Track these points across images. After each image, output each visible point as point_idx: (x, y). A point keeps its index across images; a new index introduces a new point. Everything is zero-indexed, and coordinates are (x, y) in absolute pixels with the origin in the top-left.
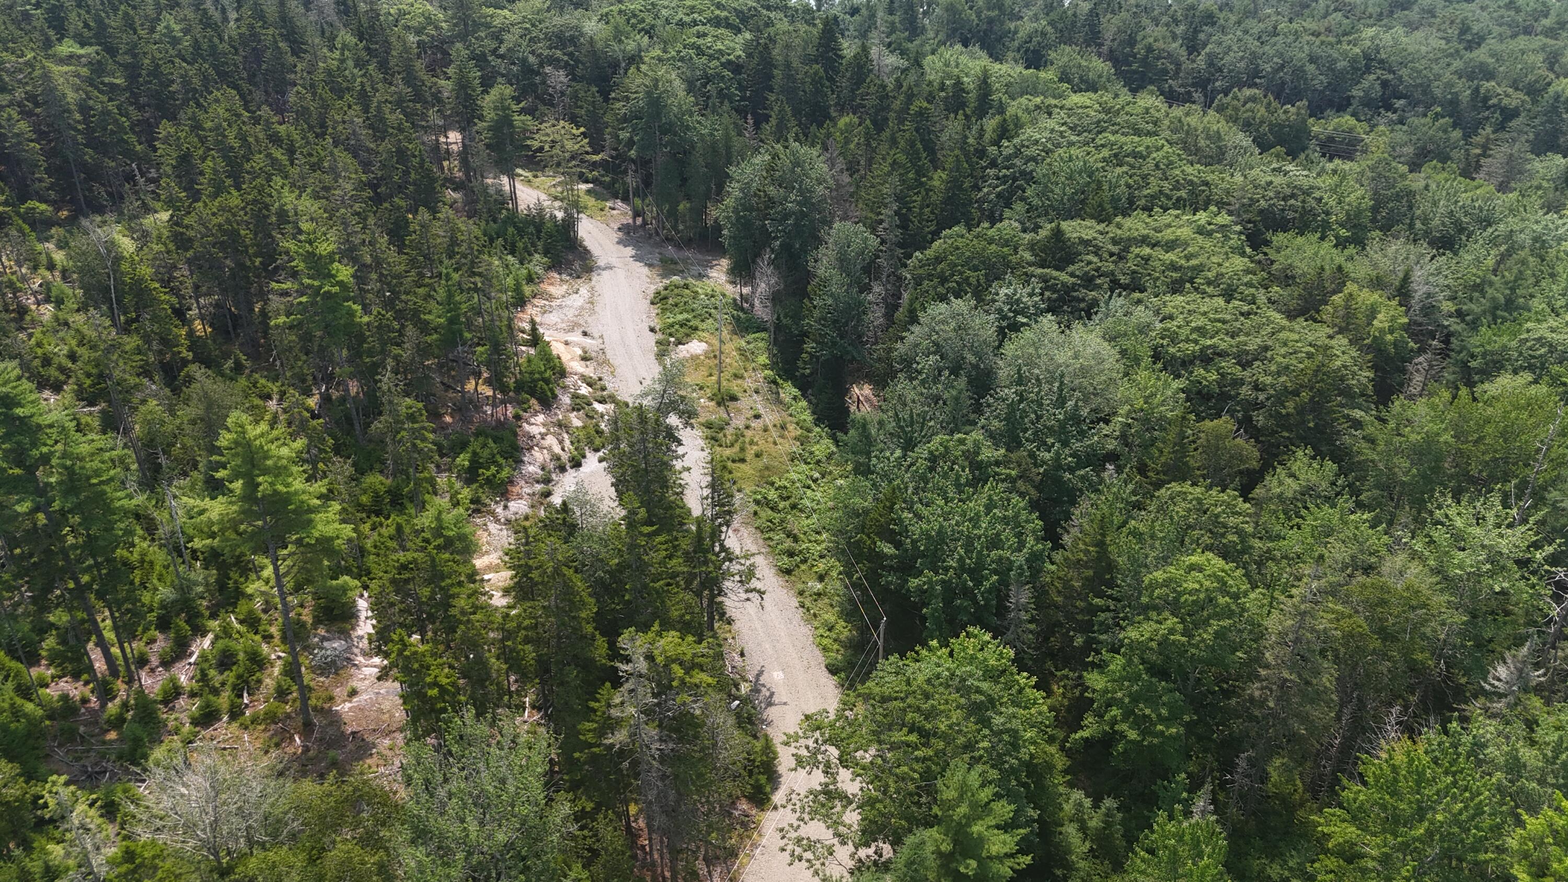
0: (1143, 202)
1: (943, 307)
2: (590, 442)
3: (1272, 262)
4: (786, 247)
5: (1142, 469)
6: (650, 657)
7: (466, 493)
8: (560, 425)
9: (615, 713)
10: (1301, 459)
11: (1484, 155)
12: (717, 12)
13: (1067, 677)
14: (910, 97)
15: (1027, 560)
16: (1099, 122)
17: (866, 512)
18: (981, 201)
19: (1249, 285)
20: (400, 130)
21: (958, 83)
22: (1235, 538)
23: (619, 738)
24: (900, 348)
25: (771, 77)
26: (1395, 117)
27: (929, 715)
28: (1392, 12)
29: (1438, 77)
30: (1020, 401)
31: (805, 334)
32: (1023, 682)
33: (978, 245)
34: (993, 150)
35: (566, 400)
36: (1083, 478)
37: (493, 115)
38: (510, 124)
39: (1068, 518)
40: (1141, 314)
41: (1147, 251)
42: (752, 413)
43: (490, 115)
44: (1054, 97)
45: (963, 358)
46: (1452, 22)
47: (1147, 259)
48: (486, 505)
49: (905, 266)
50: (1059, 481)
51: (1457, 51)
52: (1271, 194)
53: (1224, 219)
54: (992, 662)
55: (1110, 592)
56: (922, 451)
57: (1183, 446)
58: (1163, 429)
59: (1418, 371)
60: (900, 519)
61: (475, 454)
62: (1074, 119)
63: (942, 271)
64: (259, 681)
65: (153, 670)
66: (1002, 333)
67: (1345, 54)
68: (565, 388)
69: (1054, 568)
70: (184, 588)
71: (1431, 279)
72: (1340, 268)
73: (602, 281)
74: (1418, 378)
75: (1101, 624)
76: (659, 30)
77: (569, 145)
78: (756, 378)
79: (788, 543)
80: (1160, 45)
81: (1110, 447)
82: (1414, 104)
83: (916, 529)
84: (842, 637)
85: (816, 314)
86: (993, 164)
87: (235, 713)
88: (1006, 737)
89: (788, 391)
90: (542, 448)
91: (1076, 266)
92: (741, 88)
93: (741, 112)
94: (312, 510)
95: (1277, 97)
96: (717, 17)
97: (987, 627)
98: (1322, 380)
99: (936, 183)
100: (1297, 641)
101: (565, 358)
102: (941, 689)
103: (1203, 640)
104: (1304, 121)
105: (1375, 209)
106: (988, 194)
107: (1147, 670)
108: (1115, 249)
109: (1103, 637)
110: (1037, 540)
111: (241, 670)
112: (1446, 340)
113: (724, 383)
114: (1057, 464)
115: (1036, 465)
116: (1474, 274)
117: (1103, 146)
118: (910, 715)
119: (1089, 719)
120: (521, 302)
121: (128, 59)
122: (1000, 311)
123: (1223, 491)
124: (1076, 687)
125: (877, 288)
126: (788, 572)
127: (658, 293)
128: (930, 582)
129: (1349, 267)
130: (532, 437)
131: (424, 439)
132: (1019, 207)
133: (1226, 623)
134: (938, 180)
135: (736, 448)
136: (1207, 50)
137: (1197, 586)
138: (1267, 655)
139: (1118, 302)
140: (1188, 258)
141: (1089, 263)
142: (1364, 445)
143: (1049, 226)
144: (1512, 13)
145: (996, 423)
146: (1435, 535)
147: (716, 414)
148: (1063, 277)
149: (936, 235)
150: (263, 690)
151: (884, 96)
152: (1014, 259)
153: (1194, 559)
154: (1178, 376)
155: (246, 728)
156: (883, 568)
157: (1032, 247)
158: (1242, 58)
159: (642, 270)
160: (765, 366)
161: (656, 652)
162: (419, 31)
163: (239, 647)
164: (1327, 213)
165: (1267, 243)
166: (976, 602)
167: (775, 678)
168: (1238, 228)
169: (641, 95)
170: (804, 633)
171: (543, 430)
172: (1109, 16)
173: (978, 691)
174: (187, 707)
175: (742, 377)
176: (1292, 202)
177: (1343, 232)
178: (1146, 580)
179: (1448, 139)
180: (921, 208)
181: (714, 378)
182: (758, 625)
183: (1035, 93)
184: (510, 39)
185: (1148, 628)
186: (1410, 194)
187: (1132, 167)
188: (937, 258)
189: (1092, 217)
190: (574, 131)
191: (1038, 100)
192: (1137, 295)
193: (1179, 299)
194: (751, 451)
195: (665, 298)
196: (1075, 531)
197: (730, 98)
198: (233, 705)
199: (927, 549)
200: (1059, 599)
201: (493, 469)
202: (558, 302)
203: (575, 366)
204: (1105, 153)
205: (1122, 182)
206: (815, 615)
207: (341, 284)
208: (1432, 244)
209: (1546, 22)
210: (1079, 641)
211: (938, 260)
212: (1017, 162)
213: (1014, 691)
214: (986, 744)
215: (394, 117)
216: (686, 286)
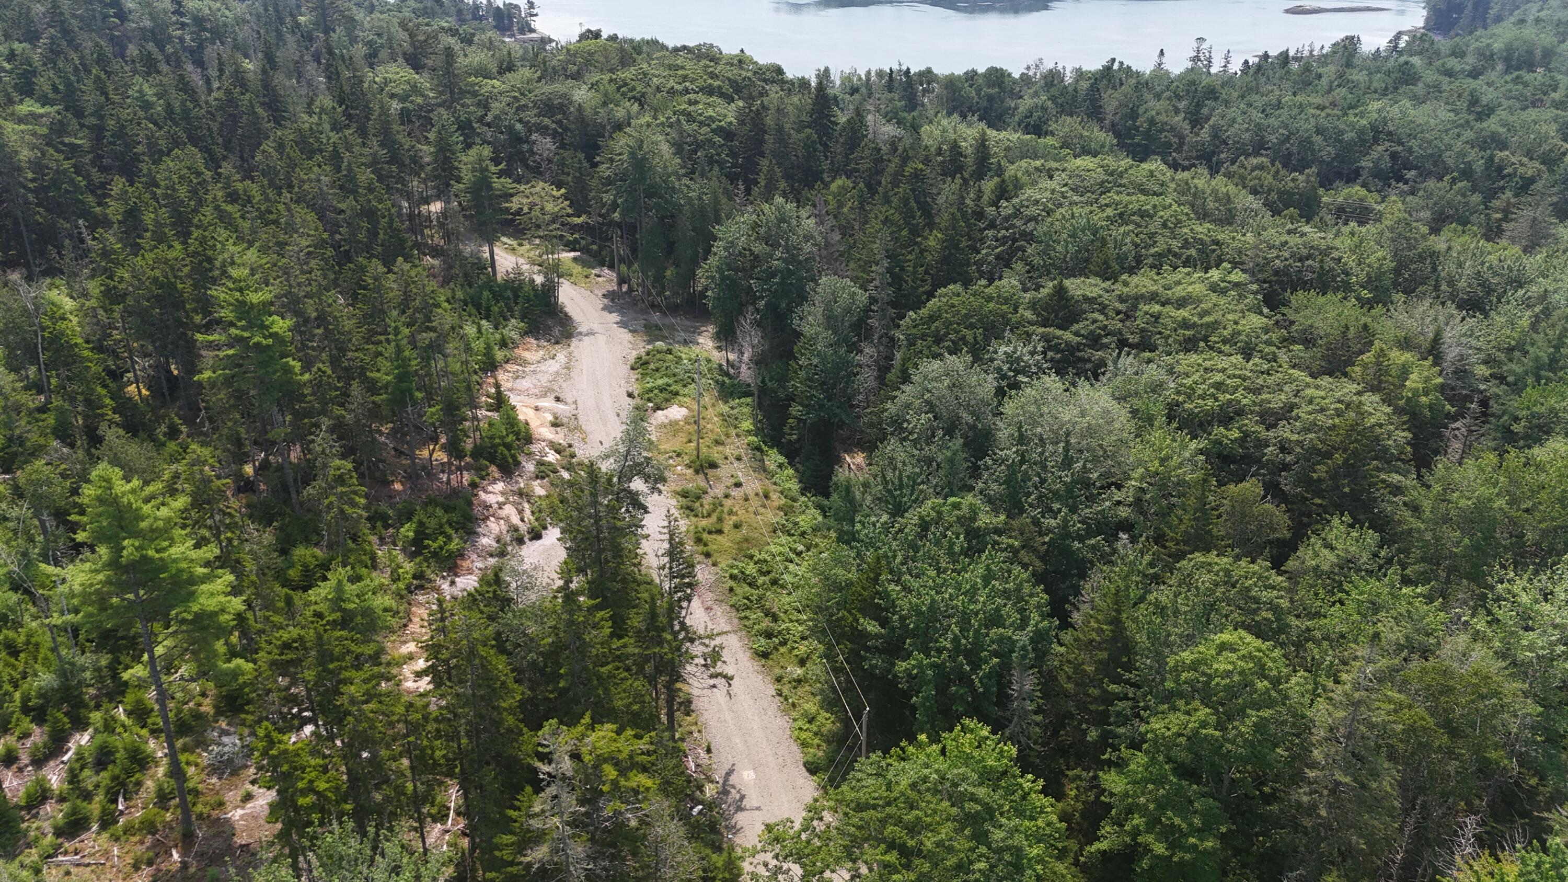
0: (1150, 260)
1: (936, 364)
2: (553, 512)
3: (1292, 323)
4: (772, 308)
5: (1159, 539)
6: (576, 756)
7: (408, 567)
8: (521, 494)
9: (536, 824)
10: (1337, 527)
11: (1506, 219)
12: (710, 81)
13: (1079, 777)
14: (905, 159)
15: (1032, 640)
16: (1103, 182)
17: (849, 584)
18: (979, 264)
19: (1269, 343)
20: (370, 189)
21: (955, 146)
22: (1269, 615)
23: (539, 854)
24: (891, 408)
25: (762, 142)
26: (1406, 188)
27: (913, 829)
28: (1397, 88)
29: (1449, 147)
30: (1022, 462)
31: (791, 398)
32: (1027, 786)
33: (976, 303)
34: (991, 211)
35: (530, 467)
36: (1094, 548)
37: (470, 175)
38: (490, 187)
39: (1077, 592)
40: (1153, 373)
41: (1157, 308)
42: (733, 481)
43: (467, 176)
44: (1055, 160)
45: (959, 418)
46: (1460, 96)
47: (1157, 317)
48: (431, 581)
49: (899, 326)
50: (1067, 552)
51: (1467, 122)
52: (1286, 255)
53: (1237, 276)
54: (990, 762)
55: (1127, 676)
56: (912, 518)
57: (1205, 512)
58: (1181, 495)
59: (1456, 437)
60: (886, 591)
61: (421, 524)
62: (1077, 181)
63: (938, 331)
64: (139, 784)
65: (21, 770)
66: (1000, 393)
67: (1352, 125)
68: (530, 454)
69: (1062, 650)
70: (67, 673)
71: (1464, 340)
72: (1365, 327)
73: (581, 348)
74: (1457, 445)
75: (1119, 714)
76: (649, 97)
77: (550, 207)
78: (737, 446)
79: (766, 623)
80: (1163, 118)
81: (1124, 515)
82: (1425, 175)
83: (904, 604)
84: (824, 730)
85: (802, 374)
86: (992, 225)
87: (107, 821)
88: (1007, 857)
89: (774, 458)
90: (498, 518)
91: (1081, 325)
92: (733, 154)
93: (733, 178)
94: (194, 581)
95: (1285, 166)
96: (710, 85)
97: (985, 719)
98: (1356, 441)
99: (932, 243)
100: (1349, 736)
101: (534, 424)
102: (928, 797)
103: (1241, 734)
104: (1314, 189)
105: (1397, 271)
106: (988, 255)
107: (1175, 771)
108: (1122, 307)
109: (1122, 730)
110: (1044, 616)
111: (117, 771)
112: (1484, 403)
113: (704, 450)
114: (1065, 533)
115: (1041, 534)
116: (1510, 336)
117: (1107, 205)
118: (890, 828)
119: (1107, 829)
120: (491, 366)
121: (94, 121)
122: (999, 370)
123: (1253, 562)
124: (1092, 788)
125: (869, 350)
126: (765, 655)
127: (640, 358)
128: (920, 666)
129: (1374, 326)
130: (488, 507)
131: (354, 505)
132: (1019, 266)
133: (1266, 713)
134: (933, 240)
135: (714, 518)
136: (1211, 122)
137: (1230, 667)
138: (1316, 752)
139: (1127, 362)
140: (1201, 316)
141: (1095, 321)
142: (1408, 514)
143: (1051, 284)
144: (1520, 87)
145: (995, 486)
146: (1499, 613)
147: (696, 483)
148: (1068, 336)
149: (931, 295)
150: (143, 794)
151: (879, 160)
152: (1014, 318)
153: (1226, 637)
154: (1195, 437)
155: (117, 839)
156: (868, 649)
157: (1033, 305)
158: (1247, 130)
159: (625, 335)
160: (749, 432)
161: (584, 750)
162: (403, 98)
163: (119, 745)
164: (1347, 274)
165: (1286, 303)
166: (973, 690)
167: (746, 777)
168: (1255, 287)
169: (625, 157)
170: (780, 725)
171: (501, 499)
172: (1110, 91)
173: (973, 798)
174: (55, 814)
175: (723, 444)
176: (1310, 262)
177: (1365, 294)
178: (1171, 661)
179: (1467, 203)
180: (914, 267)
181: (693, 445)
182: (728, 716)
183: (1035, 157)
184: (496, 107)
185: (1176, 720)
186: (1434, 255)
187: (1138, 225)
188: (931, 317)
189: (1096, 274)
190: (555, 193)
191: (1038, 163)
192: (1147, 354)
193: (1194, 358)
194: (729, 521)
195: (647, 363)
196: (1086, 608)
197: (721, 164)
198: (104, 811)
199: (917, 627)
200: (1070, 686)
201: (441, 540)
202: (532, 367)
203: (543, 431)
204: (1110, 212)
205: (1128, 240)
206: (794, 705)
207: (274, 335)
208: (1460, 307)
209: (1556, 96)
210: (1093, 734)
211: (932, 318)
212: (1018, 223)
213: (1016, 797)
214: (982, 865)
215: (365, 176)
216: (669, 352)
